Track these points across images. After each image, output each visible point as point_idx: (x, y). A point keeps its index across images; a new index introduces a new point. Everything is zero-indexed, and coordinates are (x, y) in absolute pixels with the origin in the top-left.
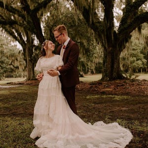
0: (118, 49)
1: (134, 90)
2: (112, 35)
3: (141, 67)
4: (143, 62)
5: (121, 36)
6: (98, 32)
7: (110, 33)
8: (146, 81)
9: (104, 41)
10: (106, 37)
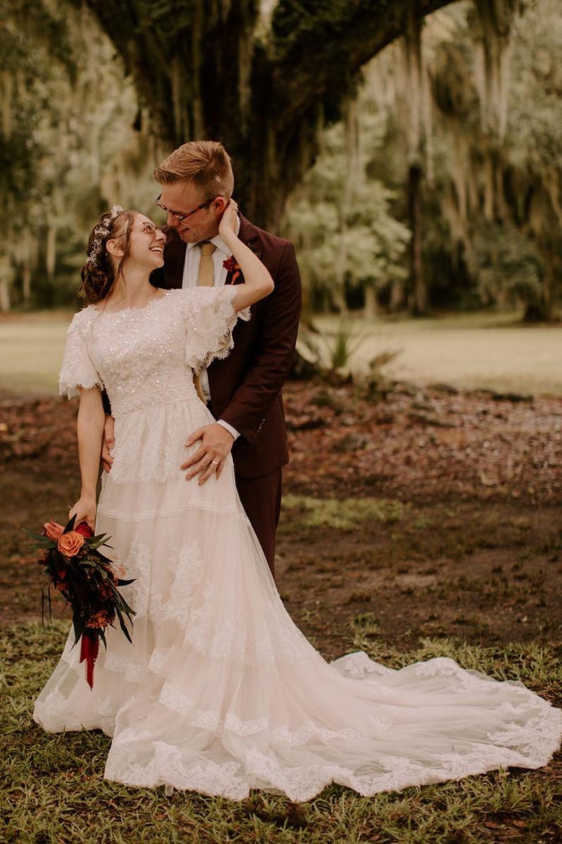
0: (273, 169)
1: (408, 461)
2: (244, 73)
3: (370, 280)
4: (381, 240)
5: (303, 77)
6: (141, 41)
7: (231, 62)
8: (452, 392)
9: (178, 112)
10: (196, 83)
